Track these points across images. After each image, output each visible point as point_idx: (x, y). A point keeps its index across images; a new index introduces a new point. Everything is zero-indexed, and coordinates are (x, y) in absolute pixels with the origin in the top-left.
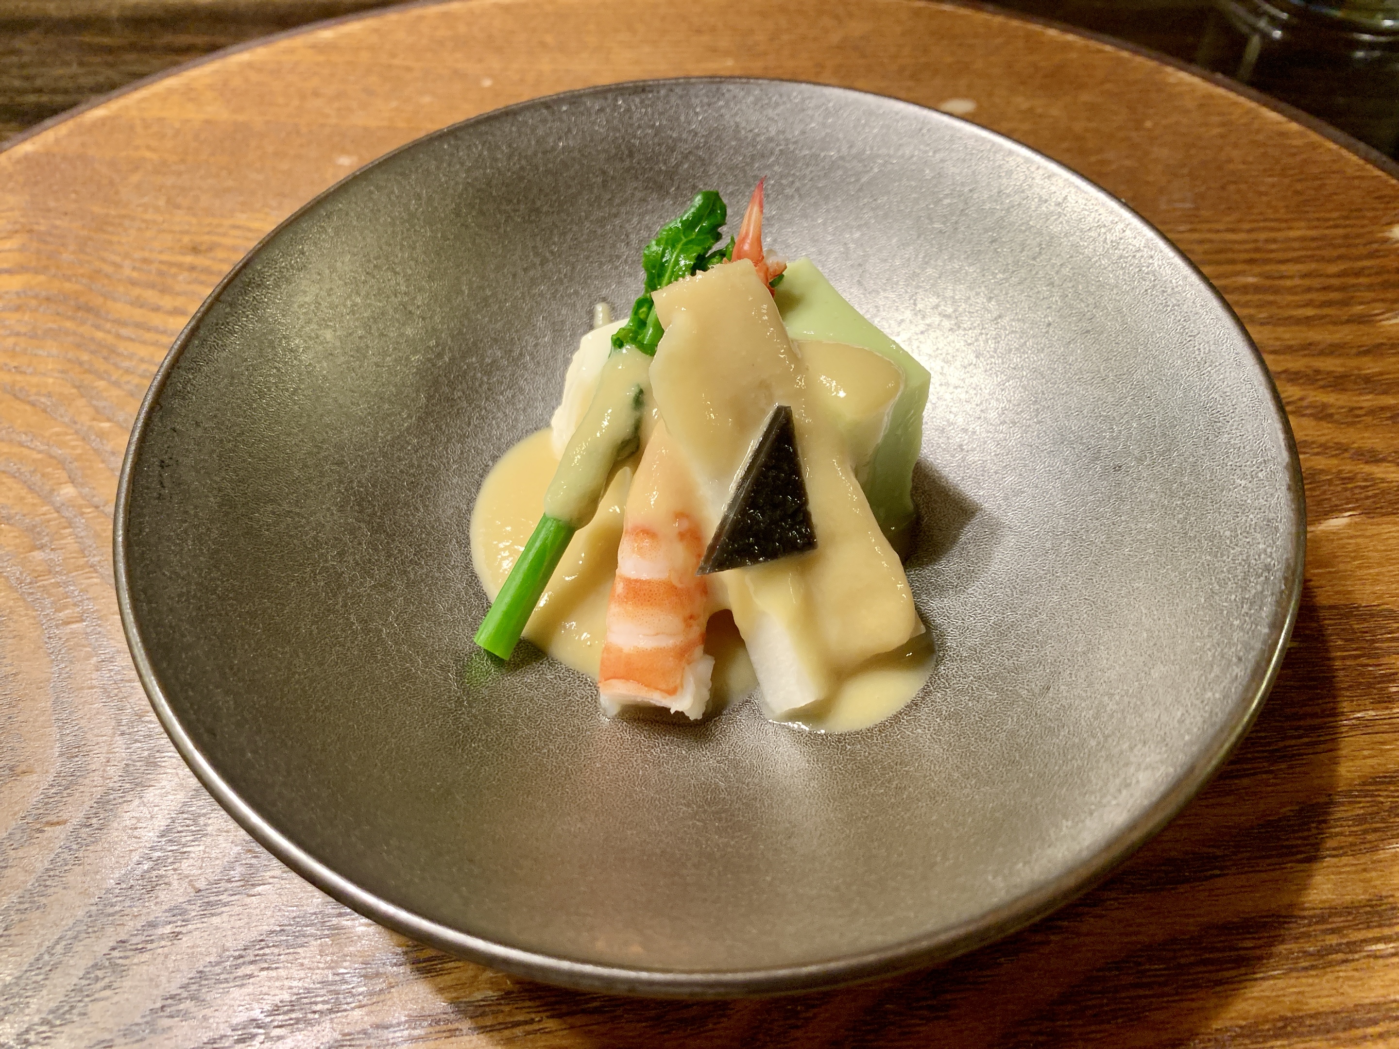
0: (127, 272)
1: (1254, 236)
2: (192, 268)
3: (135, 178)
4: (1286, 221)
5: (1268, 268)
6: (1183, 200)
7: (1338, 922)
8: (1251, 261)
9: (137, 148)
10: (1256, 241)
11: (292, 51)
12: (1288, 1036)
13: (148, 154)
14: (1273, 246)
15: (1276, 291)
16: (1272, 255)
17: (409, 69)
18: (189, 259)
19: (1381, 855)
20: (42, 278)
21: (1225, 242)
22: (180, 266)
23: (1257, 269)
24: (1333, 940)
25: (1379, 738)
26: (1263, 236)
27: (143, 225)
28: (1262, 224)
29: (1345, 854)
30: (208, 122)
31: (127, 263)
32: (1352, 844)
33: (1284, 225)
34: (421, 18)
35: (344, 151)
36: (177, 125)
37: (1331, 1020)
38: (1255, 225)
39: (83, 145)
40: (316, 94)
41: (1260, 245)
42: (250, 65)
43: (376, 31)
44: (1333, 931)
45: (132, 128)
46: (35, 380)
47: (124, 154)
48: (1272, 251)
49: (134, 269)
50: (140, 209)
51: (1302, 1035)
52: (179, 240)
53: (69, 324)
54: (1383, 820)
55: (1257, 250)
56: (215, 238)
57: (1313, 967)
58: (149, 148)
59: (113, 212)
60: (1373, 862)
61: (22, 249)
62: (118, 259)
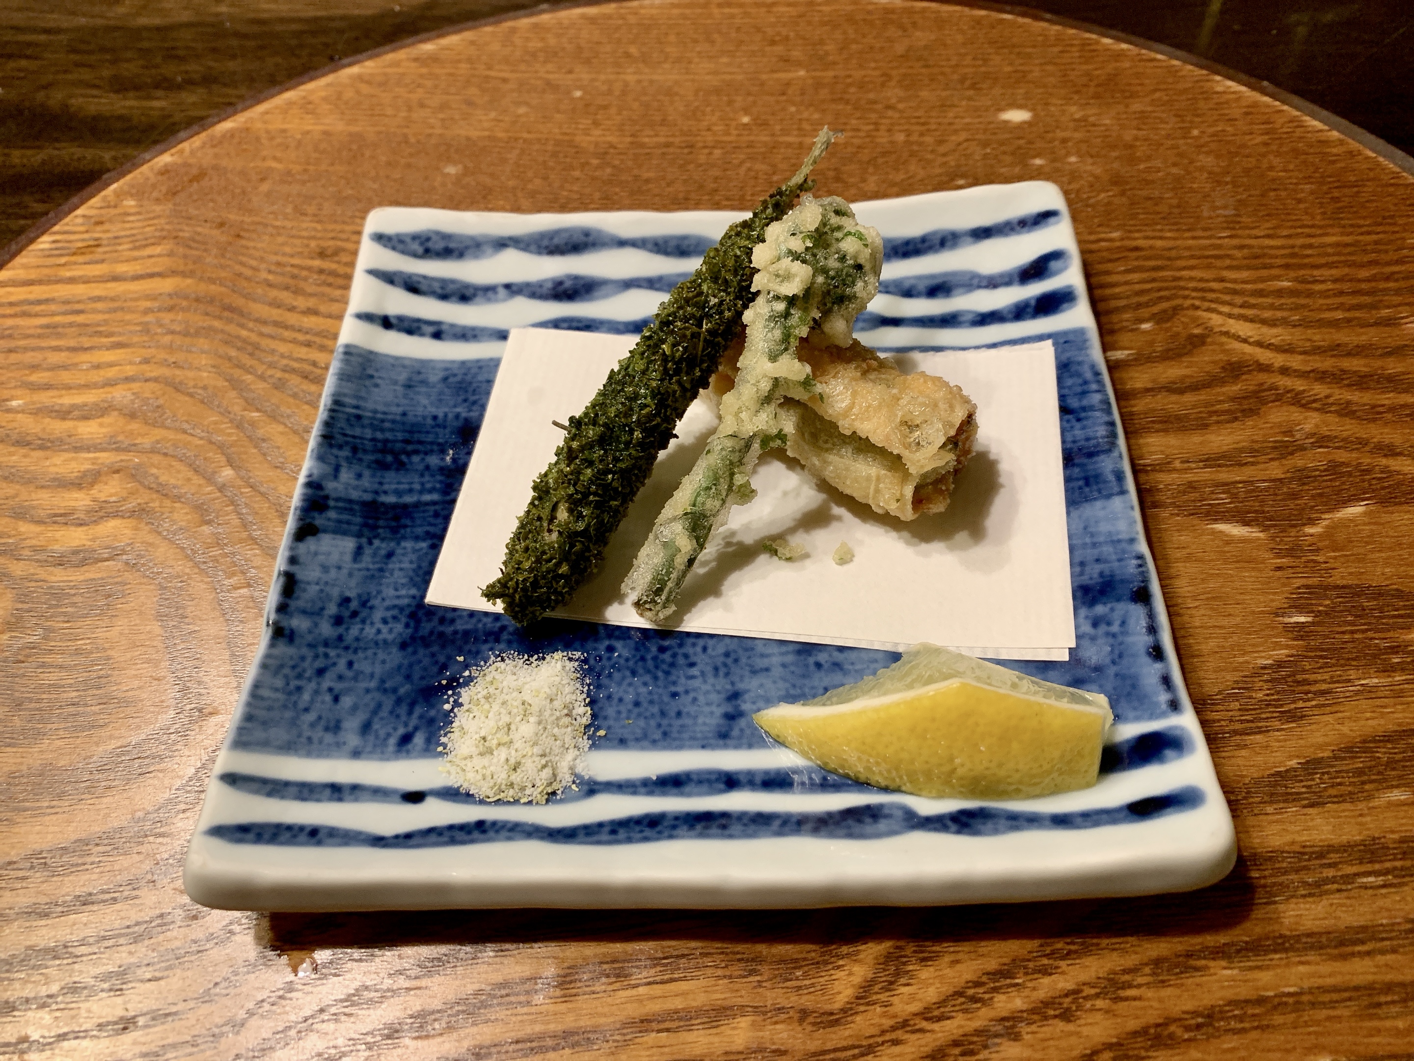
0: (264, 275)
1: (1291, 242)
2: (321, 271)
3: (265, 187)
4: (1320, 227)
5: (1302, 272)
6: (1225, 207)
7: (1334, 857)
8: (1287, 266)
9: (264, 159)
10: (1293, 247)
11: (397, 64)
12: (1286, 950)
13: (274, 164)
14: (1309, 252)
15: (1310, 294)
16: (1306, 261)
17: (505, 80)
18: (317, 263)
19: (1375, 803)
20: (189, 281)
21: (1262, 248)
22: (309, 269)
23: (1292, 274)
24: (1330, 873)
25: (1378, 702)
26: (1300, 241)
27: (274, 232)
28: (1299, 230)
29: (1344, 801)
30: (326, 133)
31: (263, 266)
32: (1350, 793)
33: (1319, 232)
34: (513, 30)
35: (450, 160)
36: (299, 136)
37: (1324, 939)
38: (1292, 231)
39: (216, 156)
40: (422, 105)
41: (1296, 250)
42: (360, 78)
43: (472, 43)
44: (1330, 865)
45: (258, 139)
46: (191, 374)
47: (252, 165)
48: (1308, 256)
49: (270, 272)
50: (271, 216)
51: (1298, 950)
52: (307, 246)
53: (217, 324)
54: (1379, 773)
55: (1293, 255)
56: (339, 243)
57: (1311, 895)
58: (275, 158)
59: (247, 219)
60: (1369, 808)
61: (171, 254)
62: (254, 263)
